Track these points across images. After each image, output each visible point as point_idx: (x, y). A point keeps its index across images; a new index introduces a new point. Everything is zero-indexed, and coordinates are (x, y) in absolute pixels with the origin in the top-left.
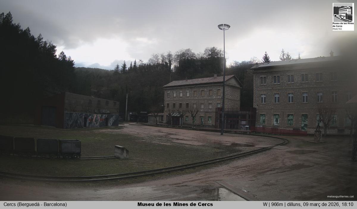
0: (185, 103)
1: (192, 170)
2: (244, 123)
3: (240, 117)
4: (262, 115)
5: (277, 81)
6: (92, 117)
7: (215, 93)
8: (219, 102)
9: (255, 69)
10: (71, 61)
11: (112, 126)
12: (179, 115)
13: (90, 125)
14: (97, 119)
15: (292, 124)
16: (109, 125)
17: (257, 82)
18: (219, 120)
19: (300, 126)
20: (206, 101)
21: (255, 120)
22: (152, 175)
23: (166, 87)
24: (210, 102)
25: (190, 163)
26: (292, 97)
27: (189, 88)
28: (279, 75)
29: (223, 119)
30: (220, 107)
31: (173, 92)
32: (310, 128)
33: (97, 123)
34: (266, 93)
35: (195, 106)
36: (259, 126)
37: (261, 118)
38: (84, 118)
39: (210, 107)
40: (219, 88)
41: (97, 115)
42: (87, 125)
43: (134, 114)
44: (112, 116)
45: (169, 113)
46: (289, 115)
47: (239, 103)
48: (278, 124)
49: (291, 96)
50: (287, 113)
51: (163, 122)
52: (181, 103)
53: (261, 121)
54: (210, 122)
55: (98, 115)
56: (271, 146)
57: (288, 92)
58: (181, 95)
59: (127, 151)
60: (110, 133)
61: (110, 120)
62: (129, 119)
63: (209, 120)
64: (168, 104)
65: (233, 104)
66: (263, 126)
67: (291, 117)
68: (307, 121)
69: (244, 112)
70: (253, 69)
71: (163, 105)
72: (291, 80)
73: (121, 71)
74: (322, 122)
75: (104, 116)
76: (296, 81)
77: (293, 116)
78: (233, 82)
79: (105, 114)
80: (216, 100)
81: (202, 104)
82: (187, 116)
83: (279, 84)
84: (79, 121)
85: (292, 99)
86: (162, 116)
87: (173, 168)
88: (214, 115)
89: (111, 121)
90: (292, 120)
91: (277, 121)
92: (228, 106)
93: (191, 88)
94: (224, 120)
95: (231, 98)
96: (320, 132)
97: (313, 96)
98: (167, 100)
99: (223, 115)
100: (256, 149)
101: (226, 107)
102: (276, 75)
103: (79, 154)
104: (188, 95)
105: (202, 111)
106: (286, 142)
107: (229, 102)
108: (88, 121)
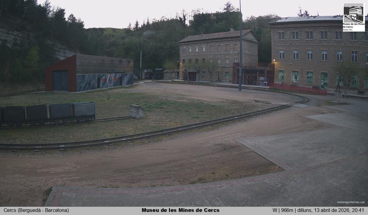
0: (201, 58)
1: (210, 127)
2: (262, 78)
3: (258, 73)
4: (281, 71)
5: (295, 37)
6: (105, 77)
7: (232, 48)
8: (236, 57)
9: (272, 24)
10: (81, 23)
11: (126, 85)
12: (195, 71)
13: (104, 85)
14: (111, 78)
15: (312, 82)
16: (124, 84)
17: (275, 37)
18: (236, 76)
19: (320, 84)
20: (223, 56)
21: (274, 77)
22: (169, 134)
23: (181, 43)
24: (227, 57)
25: (208, 120)
26: (311, 54)
27: (205, 42)
28: (298, 31)
29: (240, 74)
30: (237, 62)
31: (188, 47)
32: (330, 87)
33: (110, 84)
34: (284, 49)
35: (211, 61)
36: (278, 83)
37: (280, 74)
38: (97, 79)
39: (227, 62)
40: (236, 42)
41: (110, 75)
42: (101, 86)
43: (149, 72)
44: (126, 75)
45: (185, 69)
46: (308, 73)
47: (257, 58)
48: (297, 81)
49: (310, 52)
50: (307, 71)
51: (179, 78)
52: (197, 58)
53: (280, 77)
54: (227, 77)
55: (112, 75)
56: (290, 103)
57: (307, 49)
58: (197, 51)
59: (143, 110)
60: (125, 92)
61: (124, 79)
62: (143, 77)
63: (226, 76)
64: (184, 60)
65: (250, 59)
66: (282, 82)
67: (310, 75)
68: (327, 79)
69: (262, 68)
70: (270, 24)
71: (179, 61)
72: (310, 37)
73: (134, 29)
74: (342, 82)
75: (118, 76)
76: (315, 38)
77: (312, 74)
78: (250, 37)
79: (119, 73)
80: (234, 55)
81: (218, 59)
82: (204, 72)
83: (297, 40)
84: (92, 83)
85: (311, 56)
86: (178, 73)
87: (191, 125)
88: (231, 70)
89: (126, 80)
90: (311, 77)
91: (296, 78)
92: (246, 62)
93: (207, 43)
94: (242, 76)
95: (249, 53)
96: (341, 92)
97: (332, 54)
98: (182, 56)
99: (240, 71)
100: (275, 106)
101: (244, 62)
102: (295, 31)
103: (93, 116)
104: (204, 50)
105: (219, 66)
106: (306, 100)
107: (247, 57)
108: (102, 82)
